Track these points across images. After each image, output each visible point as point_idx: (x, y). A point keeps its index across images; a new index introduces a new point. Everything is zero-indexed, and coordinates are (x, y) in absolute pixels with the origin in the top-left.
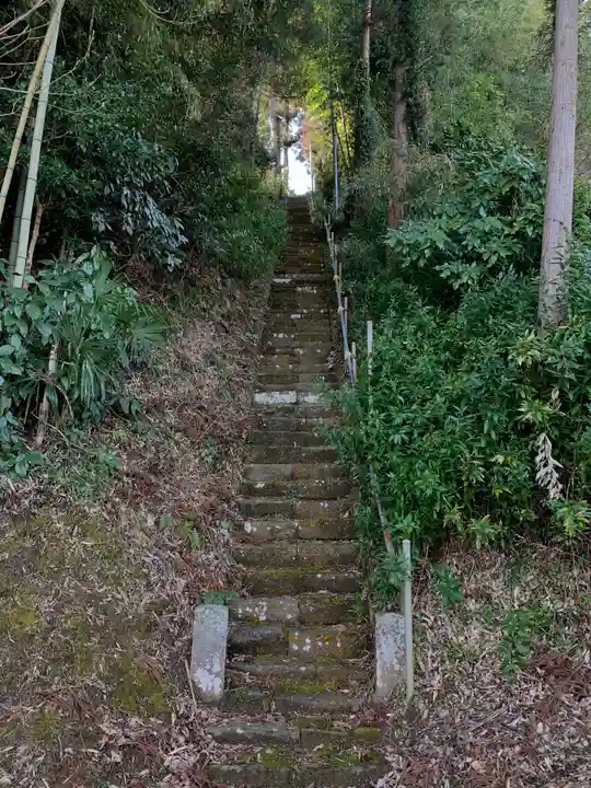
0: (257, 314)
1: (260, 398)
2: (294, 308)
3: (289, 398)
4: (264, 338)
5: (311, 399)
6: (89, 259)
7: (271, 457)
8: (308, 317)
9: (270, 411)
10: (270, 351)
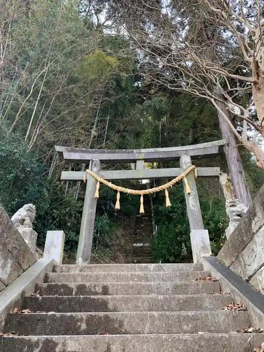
0: (132, 225)
1: (134, 245)
2: (142, 223)
3: (141, 245)
4: (135, 231)
5: (147, 245)
6: (105, 216)
7: (137, 256)
8: (145, 225)
9: (137, 248)
10: (136, 234)
